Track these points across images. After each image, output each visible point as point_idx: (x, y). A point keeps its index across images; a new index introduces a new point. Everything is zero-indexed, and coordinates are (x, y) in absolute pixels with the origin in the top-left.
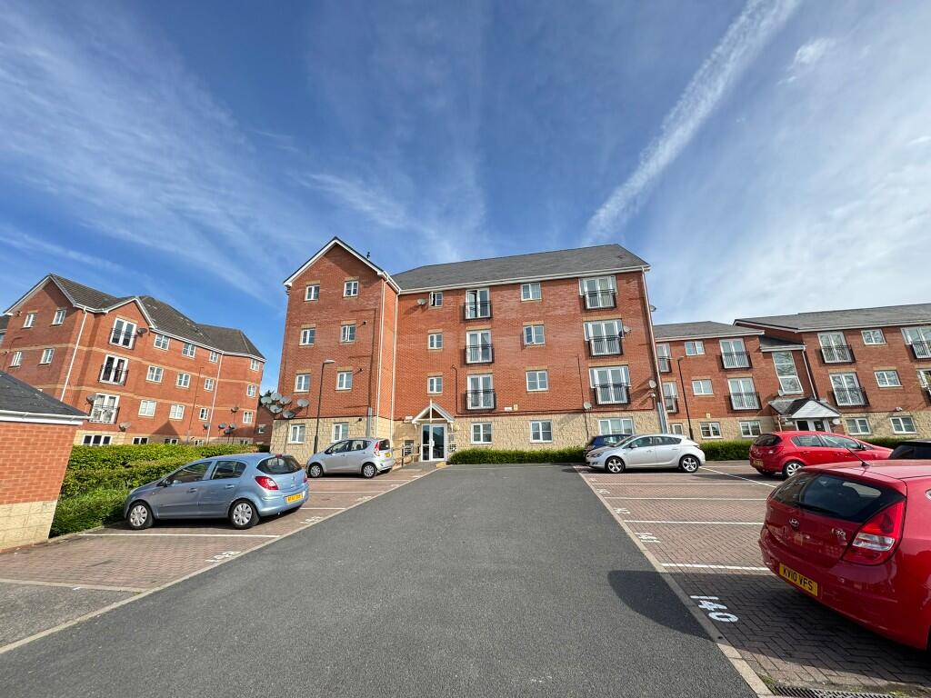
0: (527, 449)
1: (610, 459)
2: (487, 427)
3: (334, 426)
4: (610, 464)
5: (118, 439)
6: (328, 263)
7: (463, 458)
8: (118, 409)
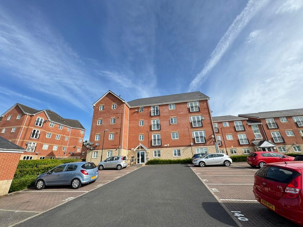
0: (172, 159)
1: (200, 162)
2: (159, 152)
3: (108, 152)
4: (200, 164)
5: (35, 158)
6: (107, 98)
7: (151, 163)
8: (36, 147)
